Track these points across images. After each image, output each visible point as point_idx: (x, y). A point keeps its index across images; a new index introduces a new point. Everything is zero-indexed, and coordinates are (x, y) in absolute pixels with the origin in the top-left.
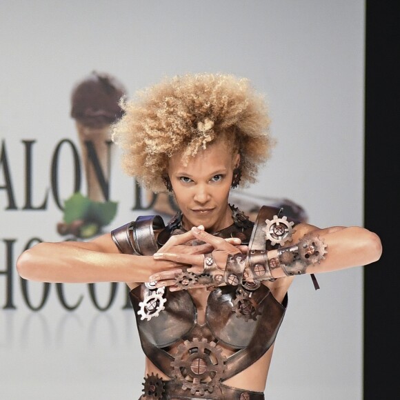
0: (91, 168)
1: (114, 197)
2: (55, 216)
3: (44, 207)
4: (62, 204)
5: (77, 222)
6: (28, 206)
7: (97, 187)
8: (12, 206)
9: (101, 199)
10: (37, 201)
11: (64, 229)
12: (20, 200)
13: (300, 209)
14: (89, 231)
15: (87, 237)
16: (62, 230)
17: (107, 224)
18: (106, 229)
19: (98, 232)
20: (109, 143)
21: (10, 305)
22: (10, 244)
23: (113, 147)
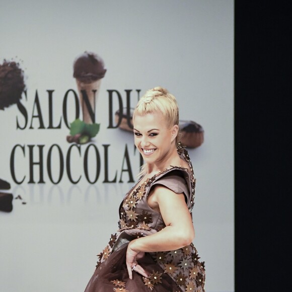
0: (85, 105)
1: (97, 121)
2: (65, 132)
3: (59, 127)
4: (69, 125)
5: (78, 135)
6: (51, 127)
7: (88, 116)
8: (42, 126)
9: (91, 122)
10: (55, 124)
11: (70, 139)
12: (46, 124)
13: (199, 126)
14: (84, 140)
15: (83, 144)
16: (69, 140)
17: (94, 136)
18: (93, 139)
19: (89, 140)
20: (95, 91)
21: (41, 181)
22: (41, 147)
23: (96, 93)
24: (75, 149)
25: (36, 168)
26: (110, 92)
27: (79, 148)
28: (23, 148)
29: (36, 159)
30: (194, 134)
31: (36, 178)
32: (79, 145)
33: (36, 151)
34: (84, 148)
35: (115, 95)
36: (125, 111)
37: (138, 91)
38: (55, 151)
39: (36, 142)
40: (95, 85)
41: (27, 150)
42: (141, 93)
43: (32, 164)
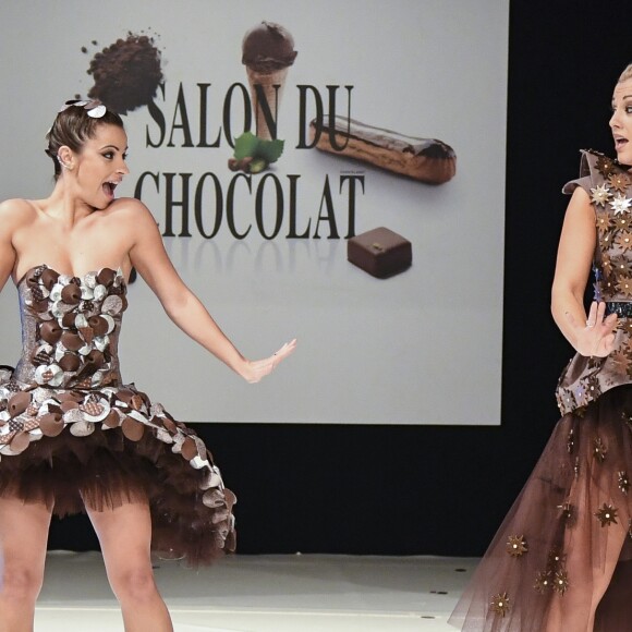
0: (260, 109)
1: (280, 137)
2: (227, 153)
3: (217, 144)
4: (233, 141)
5: (247, 159)
6: (203, 144)
7: (265, 127)
8: (188, 143)
9: (270, 139)
10: (210, 140)
11: (235, 165)
12: (196, 139)
13: (449, 148)
14: (257, 167)
15: (255, 173)
16: (232, 166)
17: (275, 161)
18: (272, 165)
19: (266, 167)
20: (277, 87)
21: (185, 233)
22: (186, 177)
23: (280, 90)
24: (241, 181)
25: (177, 211)
26: (303, 89)
27: (249, 180)
28: (156, 179)
29: (177, 196)
30: (440, 160)
31: (177, 228)
32: (248, 176)
33: (177, 183)
34: (256, 179)
35: (310, 93)
36: (326, 121)
37: (349, 88)
38: (209, 184)
39: (177, 169)
40: (276, 77)
41: (163, 180)
42: (352, 91)
43: (170, 204)
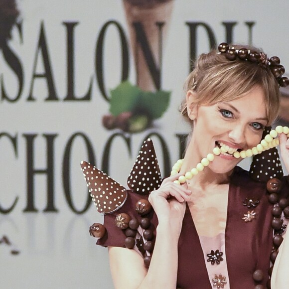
0: (141, 53)
1: (166, 86)
2: (100, 107)
3: (88, 97)
4: (109, 95)
5: (125, 115)
6: (71, 96)
7: (147, 75)
8: (52, 96)
9: (152, 88)
10: (80, 92)
11: (110, 122)
12: (61, 90)
14: (138, 125)
15: (136, 132)
16: (108, 123)
17: (159, 116)
18: (158, 122)
19: (149, 125)
20: (160, 25)
21: (51, 207)
22: (50, 139)
23: (164, 29)
24: (119, 144)
25: (40, 181)
26: (192, 27)
27: (128, 142)
28: (14, 141)
29: (40, 162)
31: (41, 201)
32: (127, 135)
33: (40, 146)
34: (137, 140)
35: (201, 32)
37: (250, 25)
38: (79, 147)
39: (40, 128)
40: (160, 12)
41: (22, 144)
42: (254, 28)
43: (31, 172)
